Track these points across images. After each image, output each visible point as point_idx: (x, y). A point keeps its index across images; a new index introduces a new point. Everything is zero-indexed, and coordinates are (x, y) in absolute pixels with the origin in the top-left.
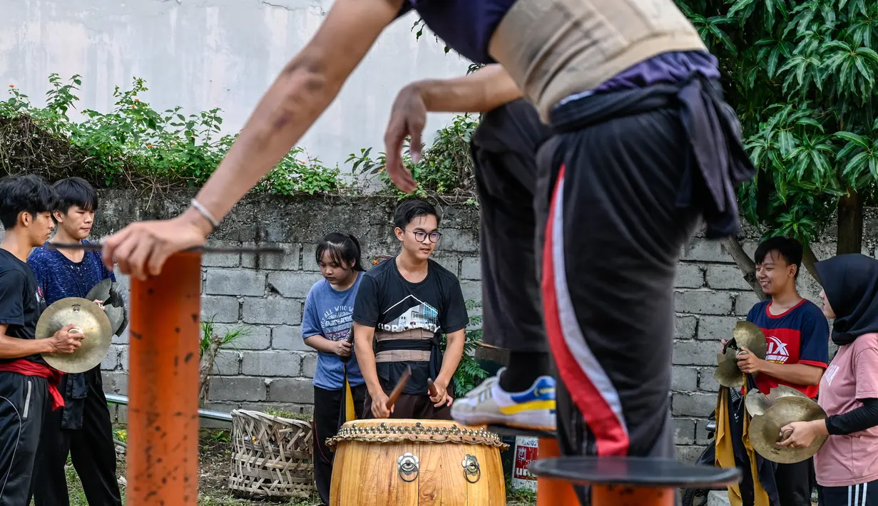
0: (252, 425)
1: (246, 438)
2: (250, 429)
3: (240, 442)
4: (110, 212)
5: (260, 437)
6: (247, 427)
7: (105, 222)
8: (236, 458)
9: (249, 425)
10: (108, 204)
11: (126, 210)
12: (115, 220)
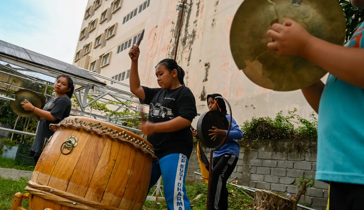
0: (267, 196)
1: (263, 201)
2: (265, 198)
3: (260, 202)
4: (286, 146)
5: (270, 202)
6: (264, 197)
7: (284, 148)
8: (257, 209)
9: (265, 197)
10: (285, 143)
11: (290, 145)
12: (287, 148)
